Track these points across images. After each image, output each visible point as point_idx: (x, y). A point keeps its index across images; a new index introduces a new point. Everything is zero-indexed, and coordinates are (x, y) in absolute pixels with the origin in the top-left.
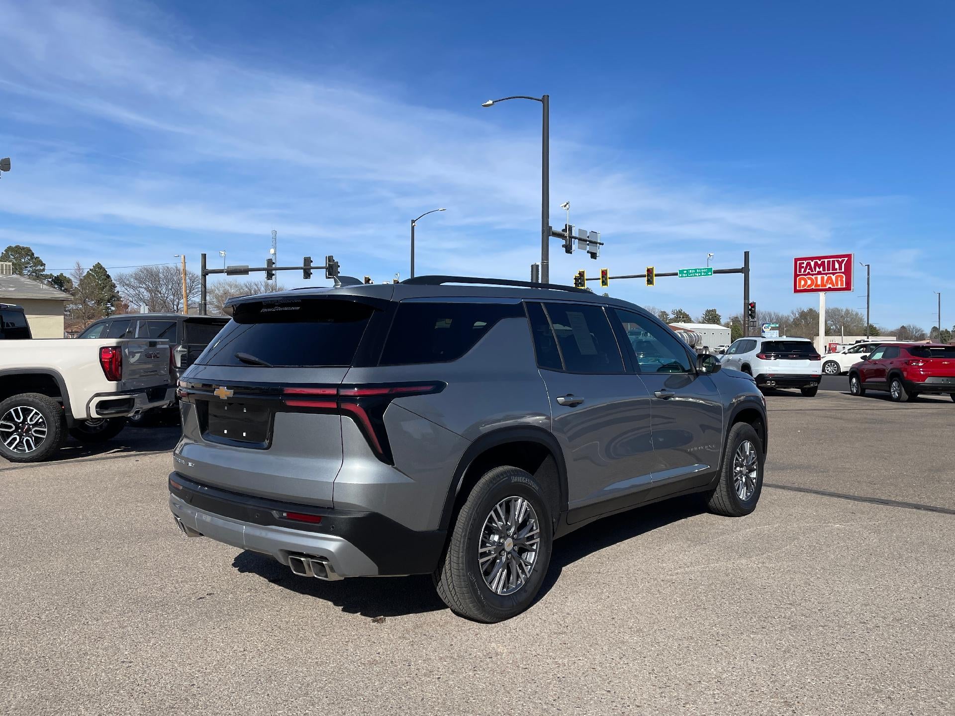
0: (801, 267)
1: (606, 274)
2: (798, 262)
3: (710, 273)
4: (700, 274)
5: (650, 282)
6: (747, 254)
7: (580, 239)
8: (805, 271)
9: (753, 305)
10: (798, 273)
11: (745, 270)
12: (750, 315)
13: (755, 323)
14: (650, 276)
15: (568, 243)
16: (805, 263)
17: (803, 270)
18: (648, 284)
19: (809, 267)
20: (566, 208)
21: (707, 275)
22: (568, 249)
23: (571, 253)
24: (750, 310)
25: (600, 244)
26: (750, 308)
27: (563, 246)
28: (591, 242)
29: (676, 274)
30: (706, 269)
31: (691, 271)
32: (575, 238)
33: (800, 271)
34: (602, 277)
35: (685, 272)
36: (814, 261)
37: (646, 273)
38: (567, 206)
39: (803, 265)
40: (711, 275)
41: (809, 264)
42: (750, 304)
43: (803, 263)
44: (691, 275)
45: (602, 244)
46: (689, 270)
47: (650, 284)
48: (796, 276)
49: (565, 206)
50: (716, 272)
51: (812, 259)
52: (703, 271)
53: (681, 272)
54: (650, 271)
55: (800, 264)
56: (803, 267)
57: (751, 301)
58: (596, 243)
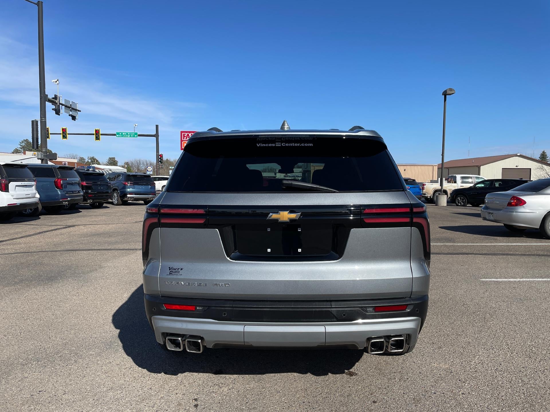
0: (184, 136)
1: (66, 131)
2: (183, 133)
3: (136, 136)
4: (130, 136)
5: (97, 138)
6: (157, 126)
7: (66, 106)
8: (186, 139)
9: (161, 156)
10: (183, 139)
11: (157, 136)
12: (160, 161)
13: (162, 166)
14: (97, 135)
15: (57, 107)
16: (186, 134)
17: (185, 138)
18: (96, 139)
19: (188, 137)
20: (56, 83)
21: (134, 137)
22: (58, 112)
23: (59, 115)
24: (160, 158)
25: (79, 111)
26: (160, 157)
27: (53, 109)
28: (73, 109)
29: (115, 135)
30: (133, 133)
31: (124, 133)
32: (63, 105)
33: (184, 139)
34: (63, 133)
35: (120, 134)
36: (191, 133)
37: (94, 133)
38: (58, 82)
39: (185, 135)
40: (137, 137)
41: (188, 135)
42: (160, 155)
43: (185, 134)
44: (124, 136)
45: (80, 111)
46: (123, 133)
47: (97, 140)
48: (182, 141)
49: (56, 82)
50: (140, 135)
51: (190, 132)
52: (132, 134)
53: (118, 133)
54: (97, 132)
55: (184, 135)
56: (185, 136)
57: (160, 154)
58: (76, 110)
